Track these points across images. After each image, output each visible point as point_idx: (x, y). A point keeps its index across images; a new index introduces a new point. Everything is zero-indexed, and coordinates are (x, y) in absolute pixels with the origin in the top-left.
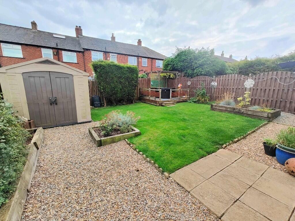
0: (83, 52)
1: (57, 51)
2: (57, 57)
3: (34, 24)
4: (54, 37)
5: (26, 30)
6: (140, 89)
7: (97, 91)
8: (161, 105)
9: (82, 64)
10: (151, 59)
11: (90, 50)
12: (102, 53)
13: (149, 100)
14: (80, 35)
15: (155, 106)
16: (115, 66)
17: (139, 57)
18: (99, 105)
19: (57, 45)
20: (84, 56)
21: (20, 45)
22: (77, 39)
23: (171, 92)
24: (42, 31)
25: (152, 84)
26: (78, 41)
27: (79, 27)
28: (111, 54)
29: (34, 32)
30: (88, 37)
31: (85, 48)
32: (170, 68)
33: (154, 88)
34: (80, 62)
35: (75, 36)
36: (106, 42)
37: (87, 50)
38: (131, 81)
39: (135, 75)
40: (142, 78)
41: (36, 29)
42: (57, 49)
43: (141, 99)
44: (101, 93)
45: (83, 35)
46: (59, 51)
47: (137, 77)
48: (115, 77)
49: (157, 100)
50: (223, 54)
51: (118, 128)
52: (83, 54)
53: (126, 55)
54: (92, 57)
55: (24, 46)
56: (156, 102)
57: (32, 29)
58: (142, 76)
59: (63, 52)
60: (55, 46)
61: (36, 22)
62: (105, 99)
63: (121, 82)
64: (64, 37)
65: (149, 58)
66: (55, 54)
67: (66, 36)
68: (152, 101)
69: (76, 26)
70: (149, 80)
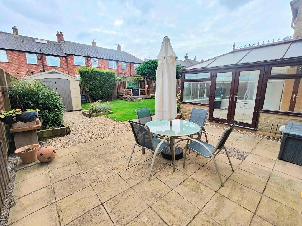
0: (66, 57)
1: (41, 56)
2: (41, 61)
3: (15, 29)
4: (36, 42)
5: (7, 35)
6: (117, 89)
7: (83, 91)
8: (132, 100)
9: (65, 68)
10: (129, 64)
11: (72, 55)
12: (84, 58)
13: (124, 98)
14: (62, 40)
15: (128, 102)
16: (97, 72)
17: (119, 62)
18: (85, 101)
19: (41, 51)
20: (67, 60)
21: (5, 50)
22: (59, 44)
23: (140, 91)
24: (24, 37)
25: (127, 85)
26: (60, 46)
27: (61, 32)
28: (92, 59)
29: (16, 38)
30: (69, 42)
31: (68, 53)
32: (141, 73)
33: (128, 89)
34: (63, 66)
35: (57, 41)
36: (87, 47)
37: (70, 55)
38: (110, 83)
39: (113, 79)
40: (120, 80)
41: (18, 34)
42: (40, 54)
43: (119, 97)
44: (86, 92)
45: (64, 40)
46: (43, 56)
47: (114, 80)
48: (97, 80)
49: (130, 97)
50: (195, 59)
51: (100, 110)
52: (66, 59)
53: (106, 59)
54: (75, 61)
55: (9, 51)
56: (128, 99)
57: (13, 34)
58: (120, 79)
59: (47, 56)
60: (39, 51)
61: (16, 27)
62: (90, 97)
63: (102, 84)
64: (46, 42)
65: (128, 62)
66: (39, 58)
67: (48, 41)
68: (126, 98)
69: (57, 32)
70: (125, 82)
